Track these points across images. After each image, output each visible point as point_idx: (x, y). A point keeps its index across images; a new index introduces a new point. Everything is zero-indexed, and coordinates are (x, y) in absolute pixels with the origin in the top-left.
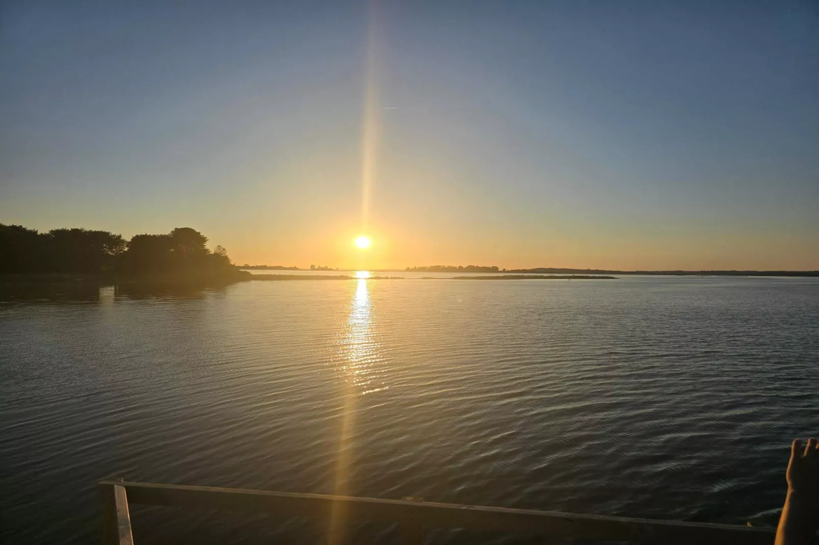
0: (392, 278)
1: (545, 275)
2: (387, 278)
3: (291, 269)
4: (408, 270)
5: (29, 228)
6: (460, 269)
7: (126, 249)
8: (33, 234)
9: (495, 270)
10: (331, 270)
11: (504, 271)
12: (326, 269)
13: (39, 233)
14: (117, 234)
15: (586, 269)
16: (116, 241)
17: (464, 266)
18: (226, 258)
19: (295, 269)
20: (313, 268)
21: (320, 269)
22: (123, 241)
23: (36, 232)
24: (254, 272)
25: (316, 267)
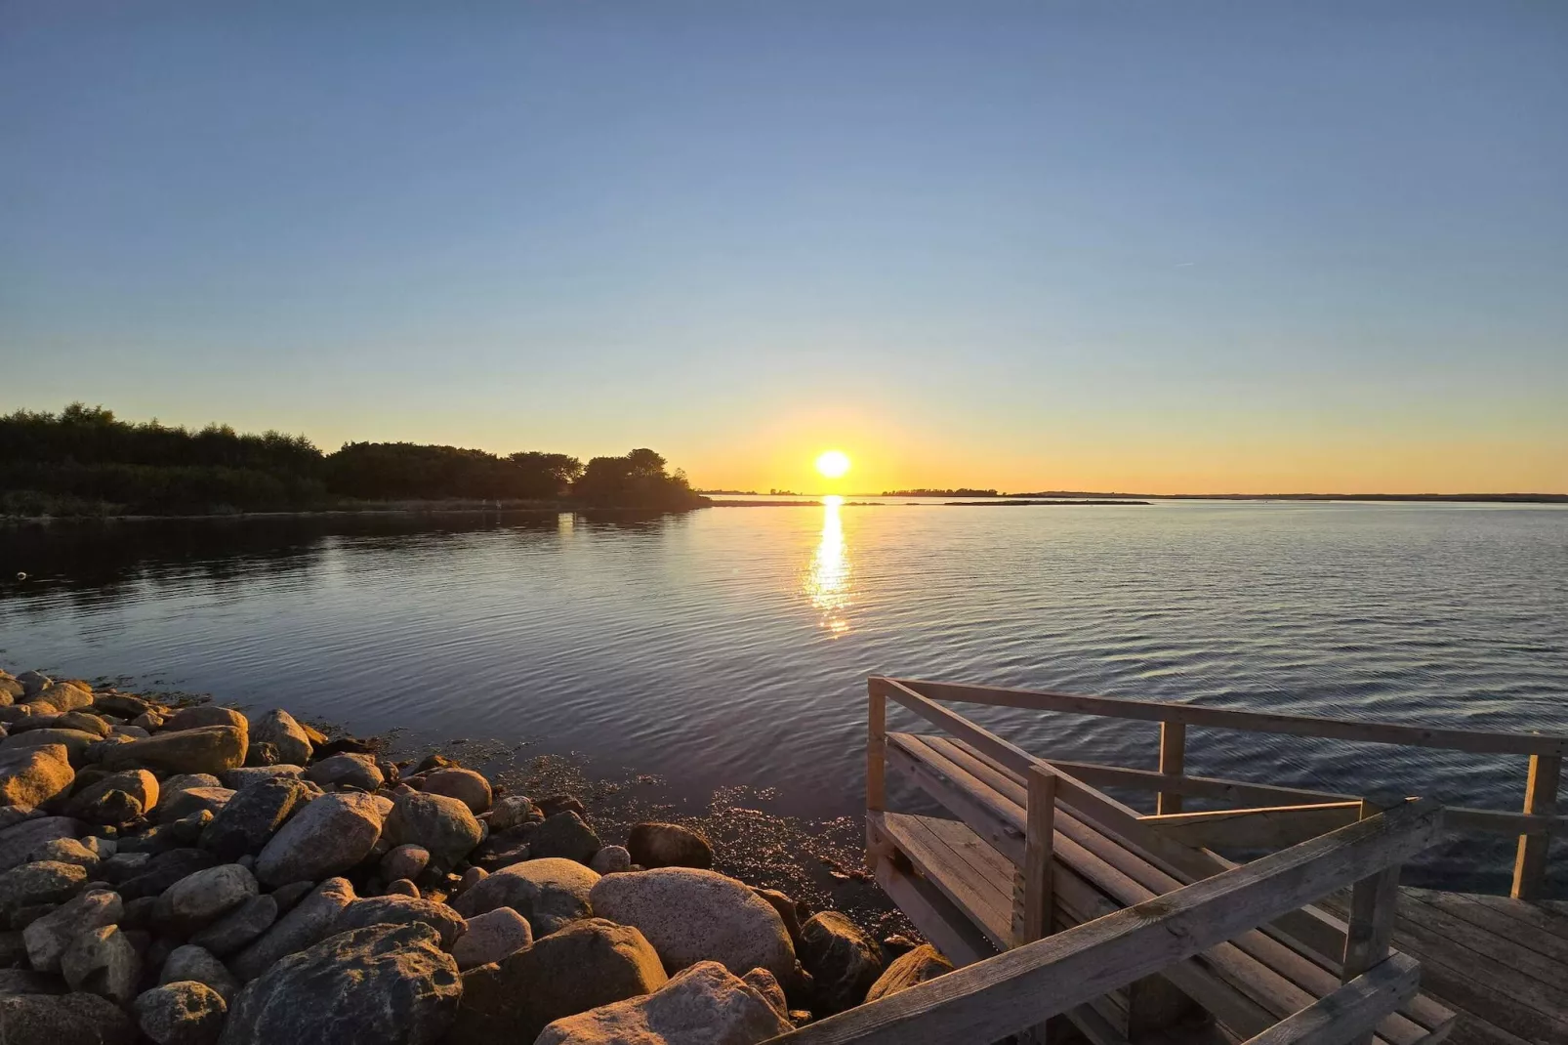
0: (871, 504)
1: (1059, 500)
2: (864, 504)
3: (749, 494)
4: (885, 494)
5: (488, 452)
6: (950, 494)
7: (583, 473)
8: (493, 458)
9: (992, 494)
10: (793, 494)
11: (1004, 496)
12: (787, 494)
13: (498, 457)
14: (575, 457)
15: (1110, 492)
16: (572, 465)
17: (955, 490)
18: (686, 482)
19: (753, 493)
20: (773, 493)
21: (781, 494)
22: (580, 465)
23: (495, 456)
24: (714, 498)
25: (777, 492)
